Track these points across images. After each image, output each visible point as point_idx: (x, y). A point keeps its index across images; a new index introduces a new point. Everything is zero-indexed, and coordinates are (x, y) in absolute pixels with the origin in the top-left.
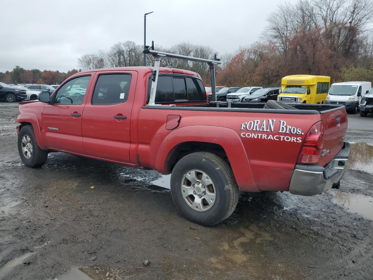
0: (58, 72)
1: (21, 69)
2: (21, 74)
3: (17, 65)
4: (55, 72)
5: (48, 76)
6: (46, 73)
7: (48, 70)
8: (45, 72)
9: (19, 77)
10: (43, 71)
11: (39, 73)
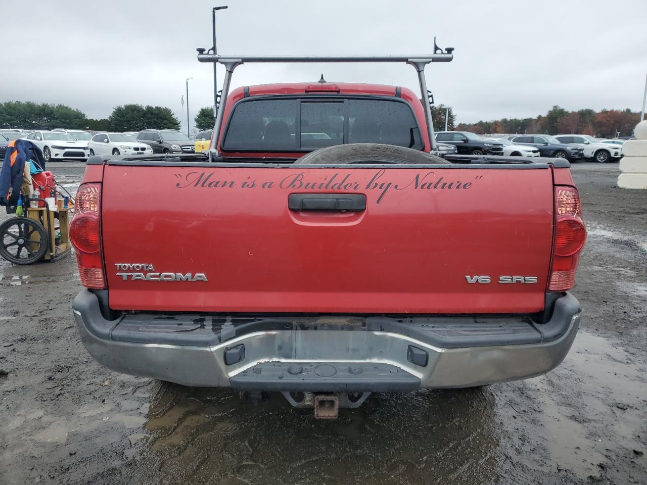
0: (628, 111)
1: (560, 110)
2: (559, 120)
3: (555, 105)
4: (624, 112)
5: (607, 121)
6: (605, 115)
7: (609, 109)
8: (605, 112)
9: (555, 124)
10: (599, 112)
11: (591, 116)
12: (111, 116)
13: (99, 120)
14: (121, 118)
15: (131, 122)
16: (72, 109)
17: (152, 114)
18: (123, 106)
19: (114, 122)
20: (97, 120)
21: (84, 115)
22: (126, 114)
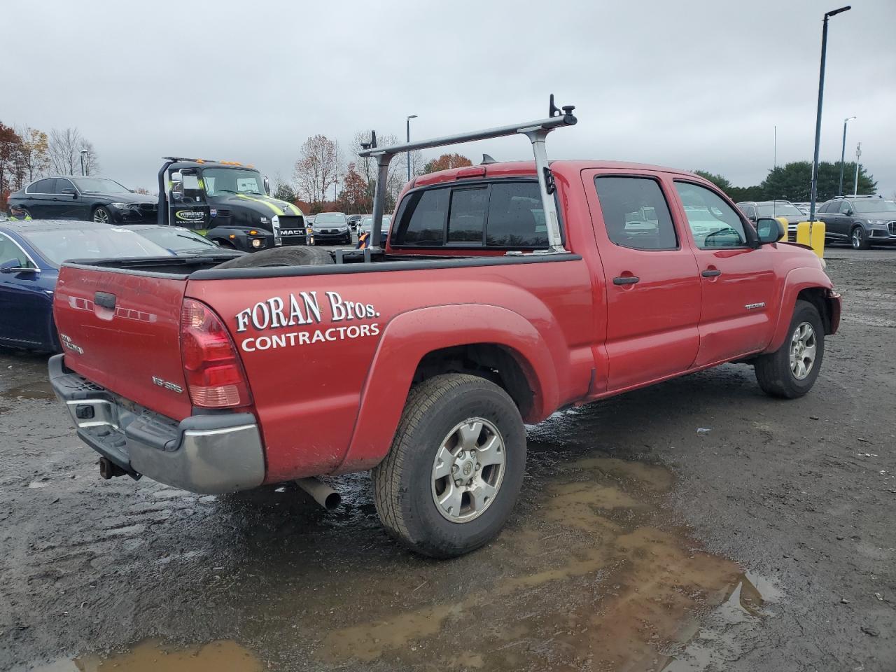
12: (765, 181)
13: (747, 188)
14: (779, 183)
15: (794, 187)
16: (713, 175)
17: (828, 173)
18: (783, 165)
19: (767, 189)
20: (744, 188)
21: (727, 182)
22: (787, 176)
